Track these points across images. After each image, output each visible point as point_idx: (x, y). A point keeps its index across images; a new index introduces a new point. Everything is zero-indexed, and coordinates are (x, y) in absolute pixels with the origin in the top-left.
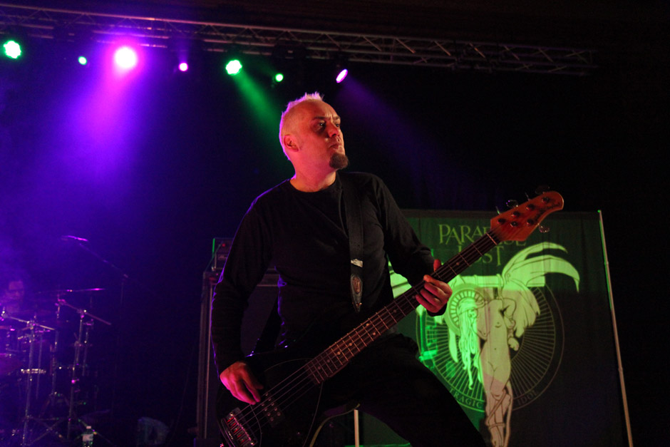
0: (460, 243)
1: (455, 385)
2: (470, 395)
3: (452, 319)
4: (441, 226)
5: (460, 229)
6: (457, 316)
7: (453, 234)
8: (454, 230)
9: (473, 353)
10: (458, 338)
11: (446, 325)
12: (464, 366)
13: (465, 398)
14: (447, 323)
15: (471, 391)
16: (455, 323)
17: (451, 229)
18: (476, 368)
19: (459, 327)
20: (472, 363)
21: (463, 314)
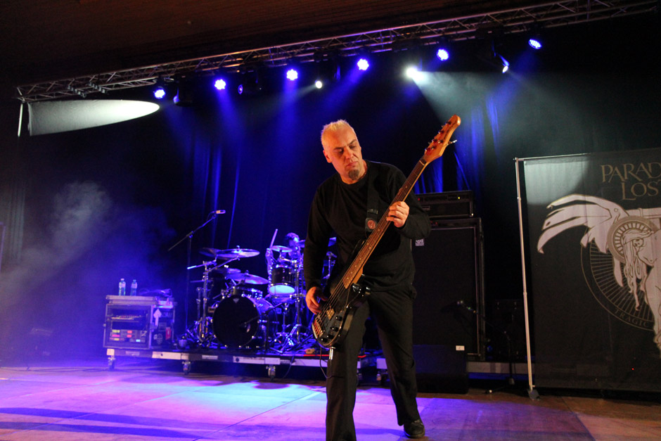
0: (623, 180)
1: (620, 307)
2: (636, 315)
3: (617, 248)
4: (603, 167)
5: (623, 167)
6: (622, 246)
7: (616, 173)
8: (616, 169)
9: (639, 277)
10: (622, 266)
11: (611, 254)
12: (630, 290)
13: (632, 318)
14: (611, 252)
15: (638, 312)
16: (619, 252)
17: (614, 169)
18: (642, 291)
19: (623, 255)
20: (638, 287)
21: (628, 244)
